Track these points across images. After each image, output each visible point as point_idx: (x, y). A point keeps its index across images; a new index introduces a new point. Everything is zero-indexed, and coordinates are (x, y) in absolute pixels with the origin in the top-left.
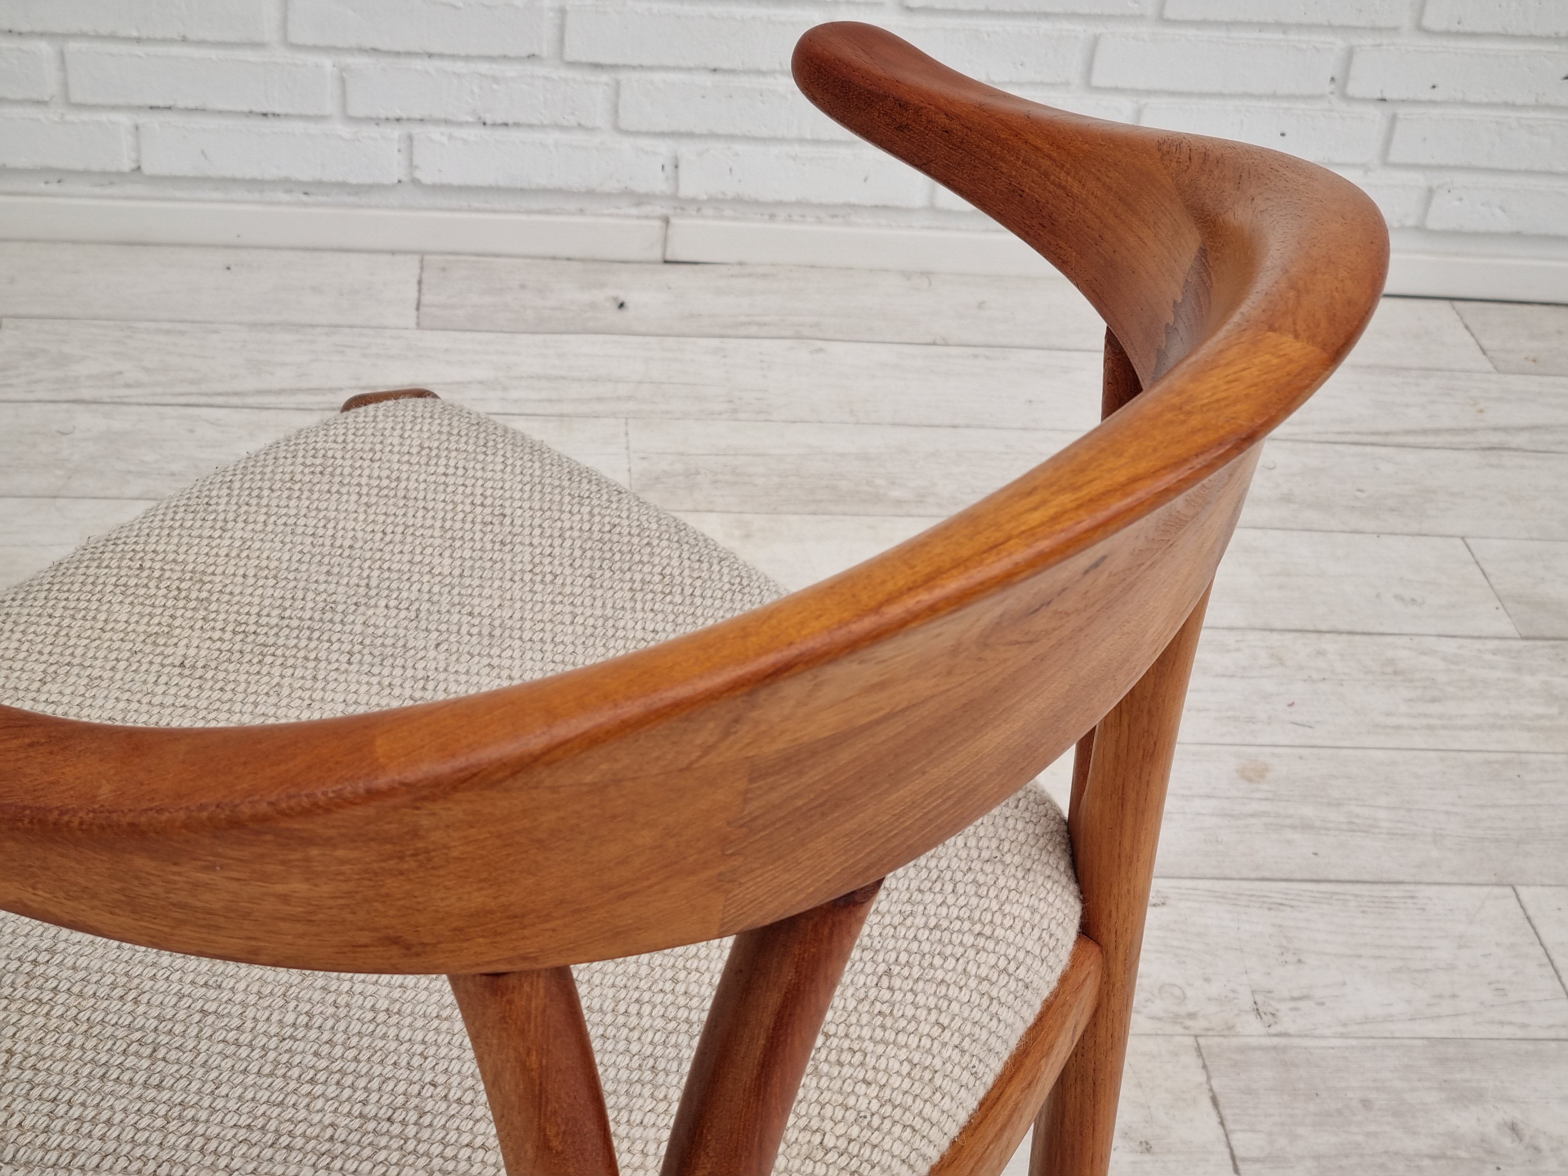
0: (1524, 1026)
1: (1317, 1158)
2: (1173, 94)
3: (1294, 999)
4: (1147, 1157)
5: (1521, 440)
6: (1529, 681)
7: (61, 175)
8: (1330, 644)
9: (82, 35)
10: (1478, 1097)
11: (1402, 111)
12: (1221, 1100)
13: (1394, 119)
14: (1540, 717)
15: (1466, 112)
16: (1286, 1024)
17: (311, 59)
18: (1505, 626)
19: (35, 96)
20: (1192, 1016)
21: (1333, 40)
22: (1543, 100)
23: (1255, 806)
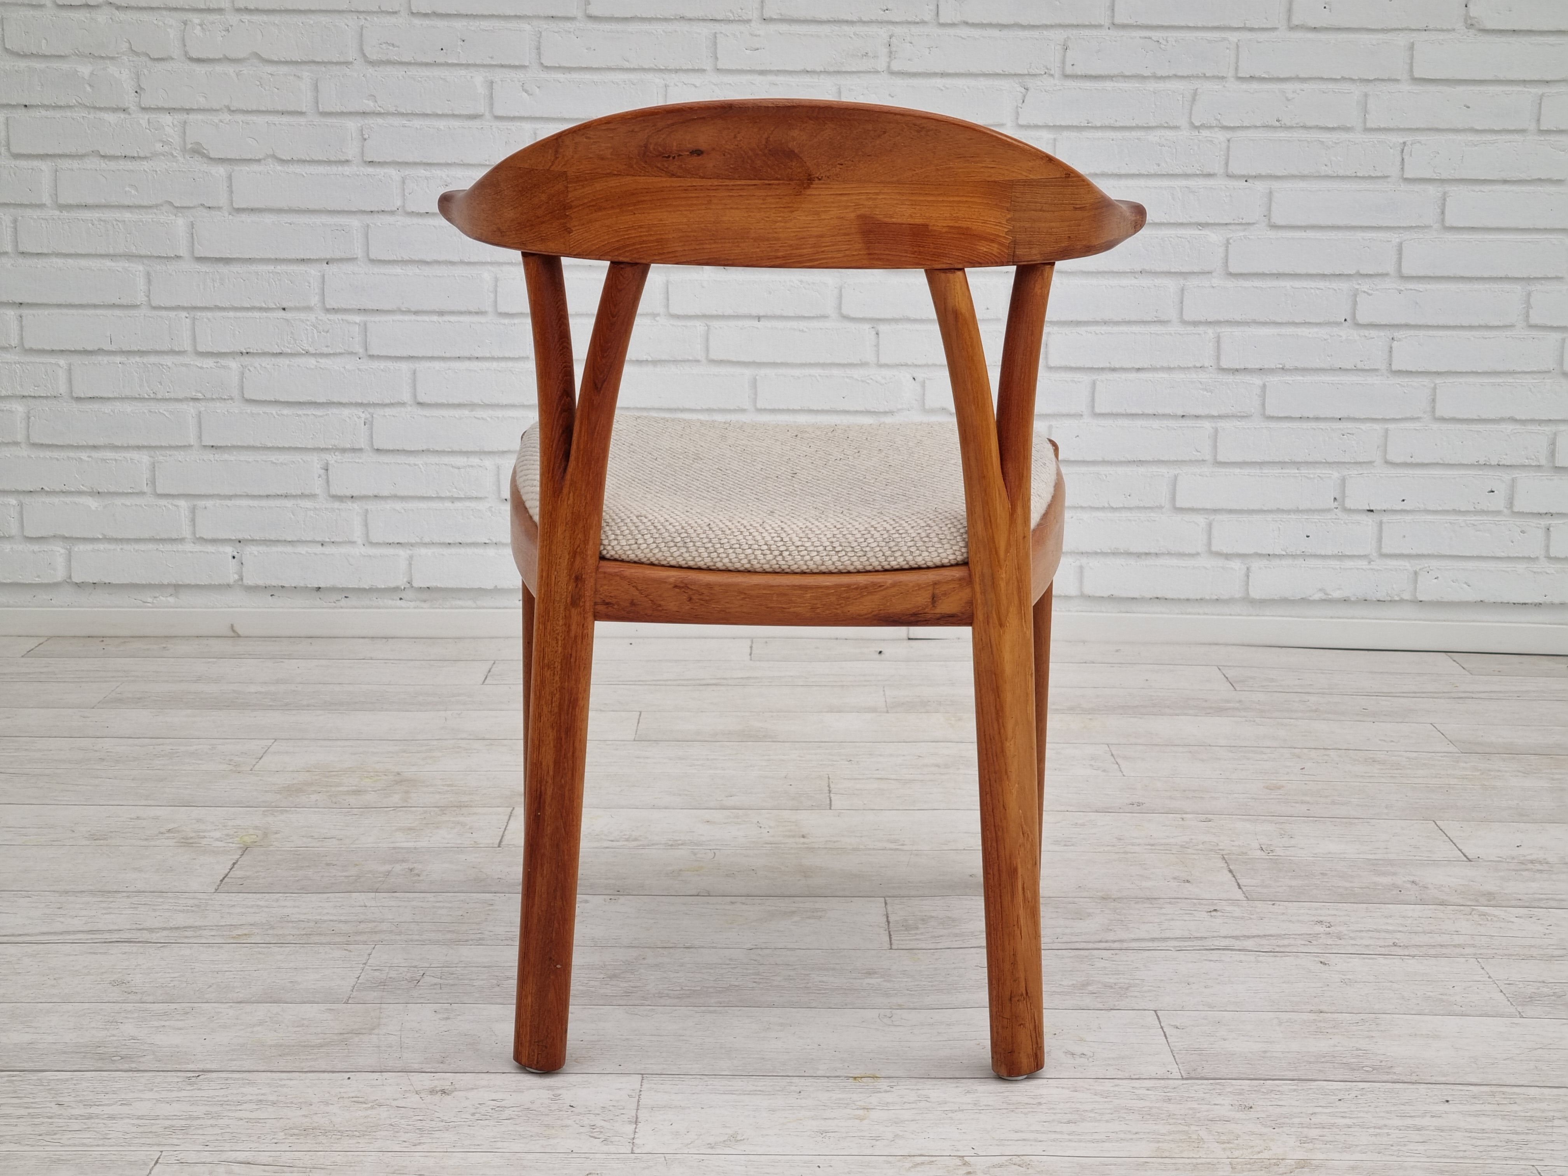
0: (1428, 857)
1: (1290, 886)
3: (1285, 847)
5: (1482, 695)
6: (1463, 765)
8: (1333, 752)
10: (1394, 874)
11: (1385, 518)
12: (1234, 870)
13: (1381, 523)
14: (1467, 775)
15: (1429, 517)
16: (1279, 853)
18: (1451, 749)
20: (1221, 850)
21: (1330, 472)
22: (1479, 507)
23: (1272, 797)
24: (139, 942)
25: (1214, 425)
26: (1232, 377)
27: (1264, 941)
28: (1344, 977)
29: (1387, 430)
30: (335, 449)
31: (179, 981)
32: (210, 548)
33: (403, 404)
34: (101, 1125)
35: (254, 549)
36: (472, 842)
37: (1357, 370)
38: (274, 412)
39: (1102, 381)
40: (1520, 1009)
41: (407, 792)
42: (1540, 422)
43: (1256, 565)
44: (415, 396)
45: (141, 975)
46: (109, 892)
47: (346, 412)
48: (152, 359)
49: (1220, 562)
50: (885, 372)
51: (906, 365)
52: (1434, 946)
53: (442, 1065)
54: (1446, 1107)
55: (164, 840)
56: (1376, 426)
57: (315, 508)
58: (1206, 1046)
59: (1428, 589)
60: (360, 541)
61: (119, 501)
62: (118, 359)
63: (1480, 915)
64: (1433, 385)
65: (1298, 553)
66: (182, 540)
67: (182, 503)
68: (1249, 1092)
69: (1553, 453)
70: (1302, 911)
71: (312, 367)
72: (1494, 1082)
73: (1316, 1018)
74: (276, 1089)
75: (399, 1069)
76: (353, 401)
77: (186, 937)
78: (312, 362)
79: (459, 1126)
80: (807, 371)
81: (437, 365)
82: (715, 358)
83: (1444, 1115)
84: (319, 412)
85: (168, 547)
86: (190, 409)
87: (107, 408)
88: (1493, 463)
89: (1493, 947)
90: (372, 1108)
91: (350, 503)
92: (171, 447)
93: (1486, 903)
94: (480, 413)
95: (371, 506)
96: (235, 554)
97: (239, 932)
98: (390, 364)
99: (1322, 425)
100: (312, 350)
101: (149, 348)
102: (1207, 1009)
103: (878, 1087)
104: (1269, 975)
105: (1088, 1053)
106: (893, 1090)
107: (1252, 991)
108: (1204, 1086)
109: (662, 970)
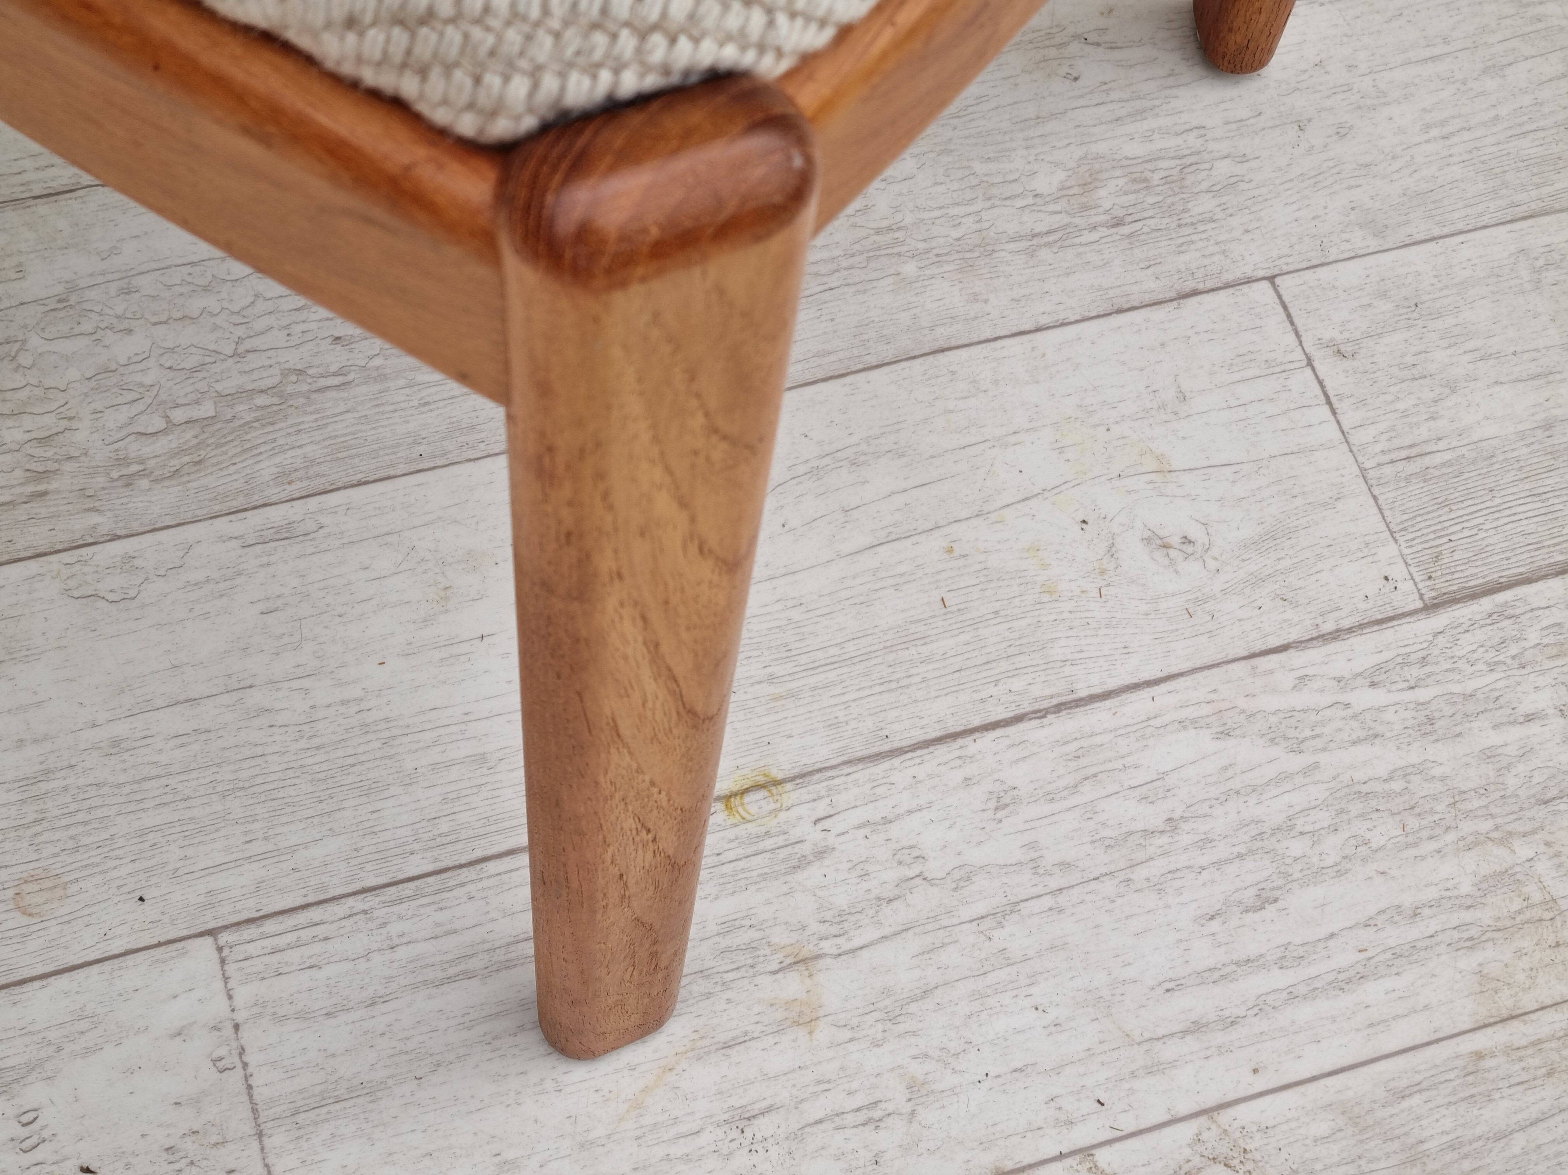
102: (1373, 244)
103: (795, 833)
104: (1446, 41)
105: (1196, 533)
106: (831, 839)
107: (1435, 132)
108: (1479, 635)
109: (87, 327)
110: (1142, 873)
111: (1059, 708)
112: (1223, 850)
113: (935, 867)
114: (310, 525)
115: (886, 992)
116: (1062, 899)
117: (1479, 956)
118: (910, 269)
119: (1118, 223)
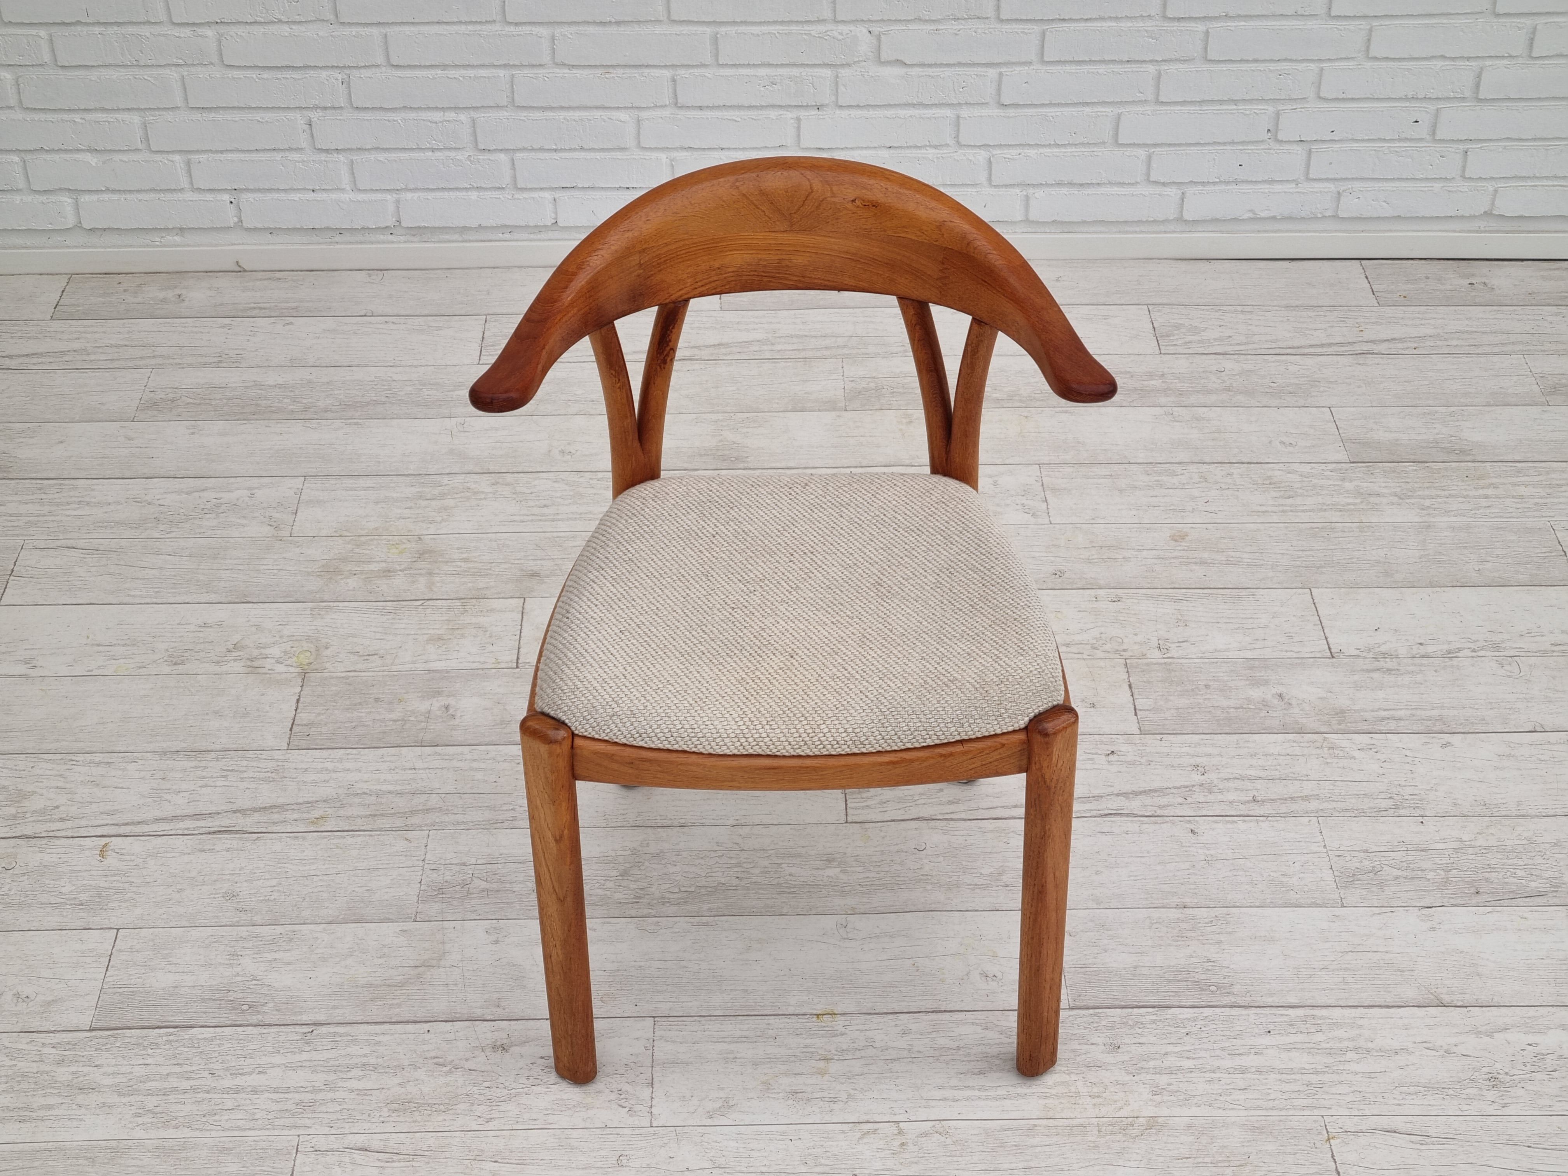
0: (1298, 652)
1: (1178, 709)
2: (1170, 145)
3: (1179, 642)
4: (1093, 709)
5: (1383, 348)
6: (1348, 485)
7: (511, 229)
8: (1236, 470)
9: (524, 149)
10: (1266, 683)
11: (1314, 147)
12: (1133, 686)
13: (1310, 152)
14: (1349, 504)
15: (1356, 146)
16: (1173, 653)
17: (654, 155)
18: (1343, 456)
19: (498, 185)
20: (1125, 650)
21: (1266, 107)
22: (1403, 136)
23: (1176, 554)
24: (237, 832)
25: (1157, 68)
26: (1176, 24)
27: (1148, 800)
28: (1207, 852)
29: (1322, 69)
30: (316, 108)
31: (279, 891)
32: (209, 197)
33: (378, 66)
34: (248, 1102)
35: (250, 196)
36: (494, 661)
37: (1297, 16)
38: (254, 76)
39: (1052, 32)
40: (1342, 892)
41: (430, 574)
42: (1469, 59)
43: (1190, 191)
44: (388, 59)
45: (245, 884)
46: (200, 752)
47: (324, 74)
48: (131, 29)
49: (1158, 189)
50: (842, 27)
51: (862, 20)
52: (1286, 799)
53: (498, 1009)
54: (1266, 1040)
55: (232, 664)
56: (1312, 66)
57: (304, 161)
58: (1090, 961)
59: (1350, 206)
60: (348, 188)
61: (117, 157)
62: (97, 29)
63: (1329, 748)
64: (1368, 27)
65: (1231, 180)
66: (181, 190)
67: (177, 158)
68: (1119, 1026)
69: (1478, 86)
70: (1184, 750)
71: (286, 34)
72: (1308, 1003)
73: (1180, 916)
74: (373, 1049)
75: (466, 1017)
76: (330, 65)
77: (274, 823)
78: (286, 28)
79: (519, 1094)
80: (765, 29)
81: (407, 29)
82: (677, 19)
83: (1265, 1051)
84: (296, 75)
85: (169, 196)
86: (173, 74)
87: (94, 75)
88: (1420, 97)
89: (1334, 798)
90: (450, 1072)
91: (336, 155)
92: (158, 109)
93: (1336, 727)
94: (452, 73)
95: (355, 157)
96: (232, 200)
97: (317, 813)
98: (360, 30)
99: (1261, 67)
100: (284, 19)
101: (126, 20)
102: (1095, 906)
103: (836, 1028)
104: (1148, 852)
105: (999, 974)
106: (847, 1031)
107: (1132, 878)
108: (1085, 1019)
109: (663, 862)
110: (942, 1059)
111: (933, 1012)
112: (972, 1058)
113: (877, 1045)
114: (714, 923)
115: (850, 1072)
116: (914, 1060)
117: (1047, 1101)
118: (929, 887)
119: (1007, 886)
